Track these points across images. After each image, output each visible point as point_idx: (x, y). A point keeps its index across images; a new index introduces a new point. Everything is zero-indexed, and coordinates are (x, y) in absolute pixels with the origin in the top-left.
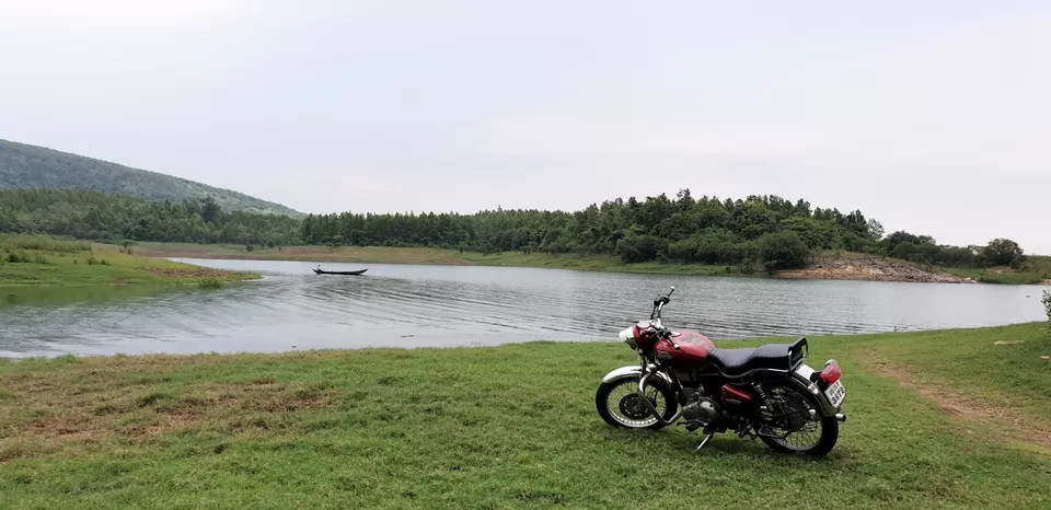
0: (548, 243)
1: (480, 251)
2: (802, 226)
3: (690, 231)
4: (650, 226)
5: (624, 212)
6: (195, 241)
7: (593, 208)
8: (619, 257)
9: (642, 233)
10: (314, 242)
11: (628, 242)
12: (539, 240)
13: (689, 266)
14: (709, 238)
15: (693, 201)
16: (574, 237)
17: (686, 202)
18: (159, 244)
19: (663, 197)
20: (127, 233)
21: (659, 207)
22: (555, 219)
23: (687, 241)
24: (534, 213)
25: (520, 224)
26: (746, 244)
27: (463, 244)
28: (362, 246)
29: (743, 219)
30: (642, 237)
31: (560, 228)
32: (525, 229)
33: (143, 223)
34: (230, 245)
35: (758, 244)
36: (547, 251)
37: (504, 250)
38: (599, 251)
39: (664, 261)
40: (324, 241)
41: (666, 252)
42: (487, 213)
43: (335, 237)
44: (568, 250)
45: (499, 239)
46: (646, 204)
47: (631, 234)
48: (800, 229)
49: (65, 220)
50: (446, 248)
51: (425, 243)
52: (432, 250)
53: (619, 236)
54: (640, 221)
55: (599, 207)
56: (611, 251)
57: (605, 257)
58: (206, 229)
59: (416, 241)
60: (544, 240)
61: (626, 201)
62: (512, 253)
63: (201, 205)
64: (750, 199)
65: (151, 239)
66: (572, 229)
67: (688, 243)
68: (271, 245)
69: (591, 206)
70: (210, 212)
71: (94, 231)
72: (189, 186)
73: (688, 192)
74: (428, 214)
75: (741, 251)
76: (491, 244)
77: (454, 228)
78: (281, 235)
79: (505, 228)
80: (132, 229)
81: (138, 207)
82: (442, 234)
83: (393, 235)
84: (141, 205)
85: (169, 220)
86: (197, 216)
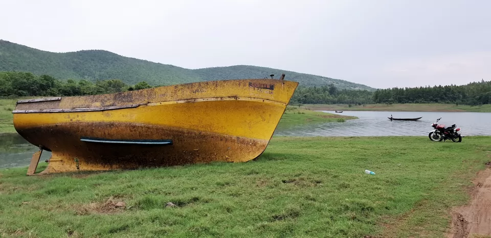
1: (470, 104)
6: (327, 103)
10: (380, 102)
18: (312, 105)
20: (299, 101)
27: (458, 101)
28: (403, 103)
33: (305, 96)
37: (484, 103)
40: (384, 102)
43: (390, 100)
45: (481, 98)
50: (448, 103)
51: (436, 101)
52: (440, 104)
58: (331, 98)
59: (431, 100)
63: (328, 88)
68: (360, 104)
70: (332, 90)
72: (323, 79)
74: (438, 86)
76: (475, 100)
77: (453, 93)
78: (364, 99)
79: (485, 91)
80: (301, 99)
81: (303, 90)
82: (446, 96)
83: (419, 97)
84: (304, 89)
85: (316, 94)
86: (327, 92)
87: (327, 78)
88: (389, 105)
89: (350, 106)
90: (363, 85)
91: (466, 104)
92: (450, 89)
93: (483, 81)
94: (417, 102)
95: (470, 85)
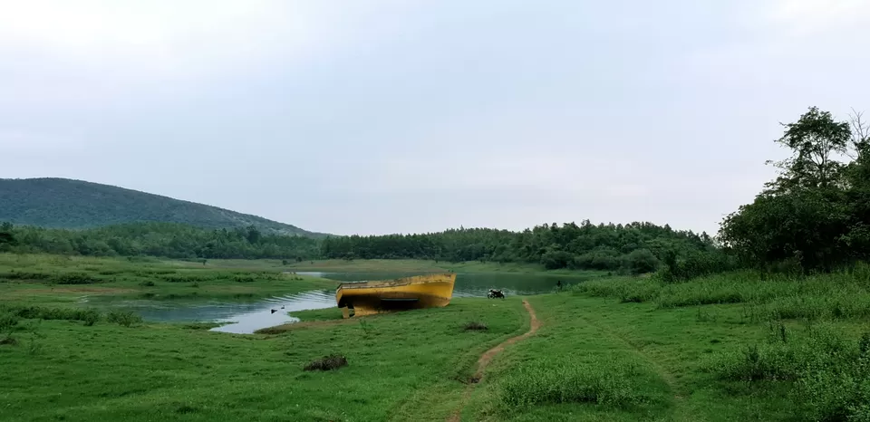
0: (497, 255)
1: (451, 261)
2: (658, 245)
3: (589, 248)
4: (564, 244)
5: (547, 235)
6: (246, 258)
7: (527, 231)
8: (544, 265)
9: (559, 249)
10: (333, 257)
11: (549, 256)
12: (491, 253)
13: (587, 272)
14: (598, 254)
15: (594, 226)
16: (514, 252)
17: (588, 228)
18: (223, 260)
19: (573, 225)
20: (199, 253)
21: (571, 231)
22: (503, 236)
23: (587, 255)
24: (487, 231)
25: (477, 241)
26: (623, 256)
27: (437, 256)
28: (368, 259)
29: (623, 241)
30: (558, 252)
31: (505, 245)
32: (481, 244)
33: (210, 246)
34: (270, 260)
35: (629, 257)
36: (496, 261)
37: (467, 260)
38: (531, 261)
39: (572, 269)
40: (341, 257)
41: (573, 262)
42: (453, 230)
43: (349, 253)
44: (510, 261)
45: (462, 252)
46: (562, 229)
47: (552, 250)
48: (657, 247)
49: (157, 245)
50: (426, 259)
51: (411, 256)
52: (416, 261)
53: (543, 251)
54: (558, 241)
55: (531, 230)
56: (537, 261)
57: (535, 265)
58: (251, 248)
59: (405, 254)
60: (495, 254)
61: (550, 225)
62: (473, 262)
63: (247, 231)
64: (634, 224)
65: (216, 257)
66: (513, 246)
67: (587, 256)
68: (300, 260)
69: (526, 230)
70: (253, 236)
71: (178, 252)
72: (222, 213)
73: (588, 221)
74: (412, 234)
75: (619, 262)
76: (457, 256)
77: (431, 245)
78: (304, 251)
79: (467, 244)
80: (203, 250)
81: (201, 234)
82: (423, 249)
83: (389, 250)
84: (203, 232)
85: (227, 243)
86: (245, 240)
87: (229, 211)
88: (349, 262)
89: (285, 263)
90: (291, 226)
91: (447, 260)
92: (427, 239)
93: (462, 227)
94: (386, 258)
95: (448, 232)
